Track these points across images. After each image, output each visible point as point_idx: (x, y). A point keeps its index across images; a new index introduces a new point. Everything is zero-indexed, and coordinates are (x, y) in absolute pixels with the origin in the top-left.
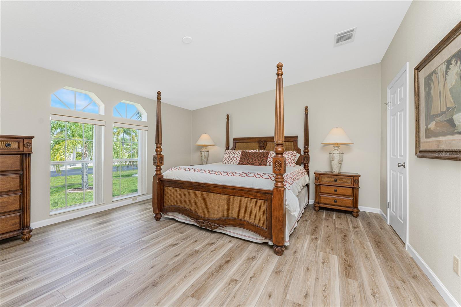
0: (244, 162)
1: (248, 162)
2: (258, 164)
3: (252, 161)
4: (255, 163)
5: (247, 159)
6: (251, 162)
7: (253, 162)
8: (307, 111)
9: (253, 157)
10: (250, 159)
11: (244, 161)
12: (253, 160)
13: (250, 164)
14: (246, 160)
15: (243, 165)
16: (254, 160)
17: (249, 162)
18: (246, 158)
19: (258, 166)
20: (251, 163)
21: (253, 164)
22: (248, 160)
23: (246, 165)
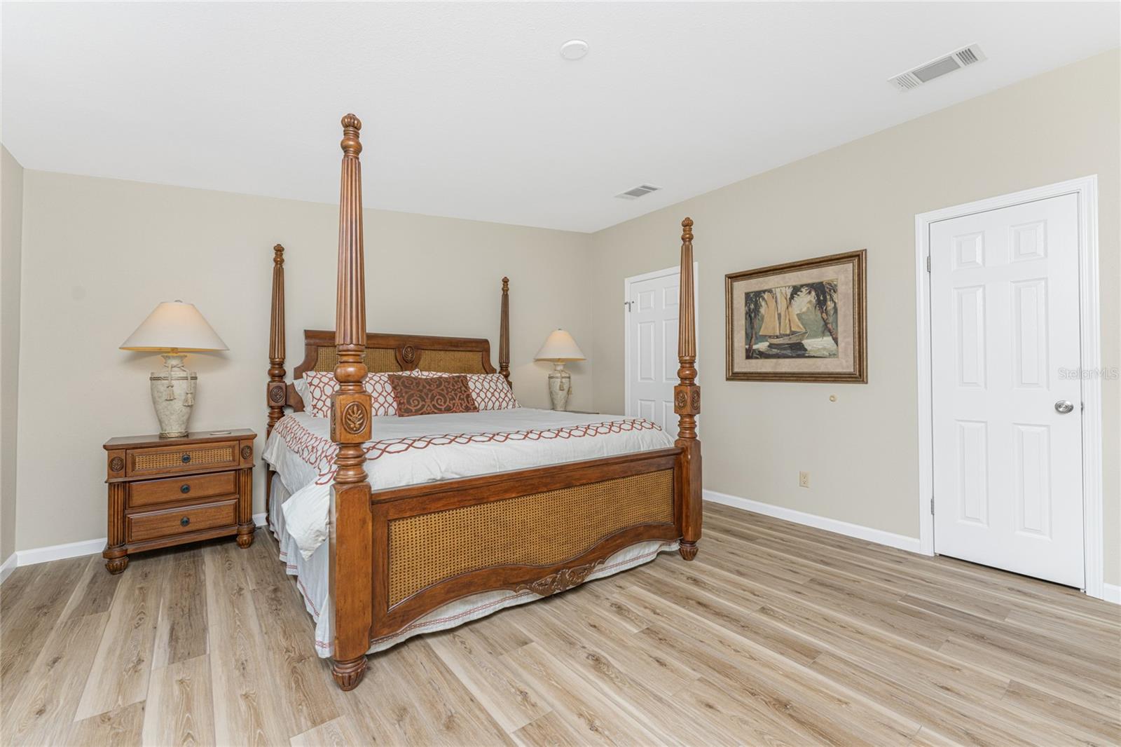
0: (423, 406)
1: (434, 405)
2: (461, 409)
3: (445, 403)
4: (454, 405)
5: (430, 396)
6: (441, 405)
7: (447, 403)
8: (507, 287)
9: (443, 390)
10: (438, 397)
11: (421, 404)
12: (448, 400)
13: (441, 411)
14: (428, 401)
15: (422, 414)
16: (451, 400)
17: (438, 404)
18: (427, 395)
19: (461, 413)
20: (443, 408)
21: (448, 410)
22: (432, 399)
23: (429, 413)
